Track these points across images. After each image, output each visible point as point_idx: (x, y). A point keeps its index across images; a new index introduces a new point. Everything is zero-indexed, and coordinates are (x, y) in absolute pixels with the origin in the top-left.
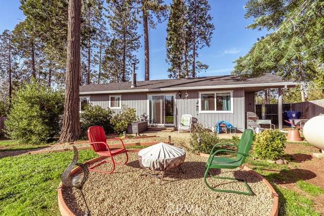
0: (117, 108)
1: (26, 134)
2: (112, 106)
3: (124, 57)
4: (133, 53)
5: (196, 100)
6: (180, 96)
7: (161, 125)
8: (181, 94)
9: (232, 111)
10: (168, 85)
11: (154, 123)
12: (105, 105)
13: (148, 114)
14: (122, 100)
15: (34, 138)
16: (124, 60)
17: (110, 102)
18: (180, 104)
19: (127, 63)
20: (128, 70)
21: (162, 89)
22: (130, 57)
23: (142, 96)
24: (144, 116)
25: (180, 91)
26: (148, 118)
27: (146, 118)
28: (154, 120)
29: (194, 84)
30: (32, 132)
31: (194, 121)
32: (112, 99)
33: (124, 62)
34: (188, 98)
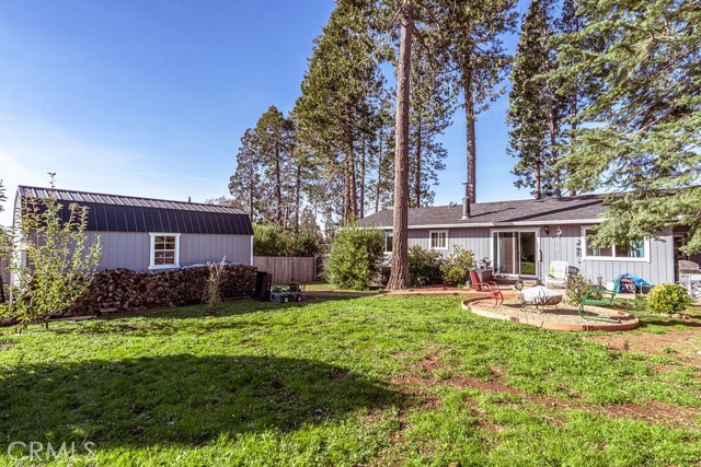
0: (442, 248)
1: (347, 277)
2: (433, 245)
3: (419, 148)
4: (437, 139)
5: (576, 239)
6: (548, 233)
7: (514, 276)
8: (548, 231)
9: (646, 258)
10: (525, 215)
11: (501, 272)
12: (425, 244)
13: (492, 258)
14: (449, 237)
15: (358, 283)
16: (418, 154)
17: (430, 239)
18: (542, 244)
19: (424, 158)
20: (425, 172)
21: (515, 223)
22: (430, 147)
23: (482, 232)
24: (484, 261)
25: (546, 226)
26: (492, 265)
27: (488, 264)
28: (501, 268)
29: (571, 212)
30: (355, 277)
31: (573, 271)
32: (434, 236)
33: (418, 158)
34: (561, 236)
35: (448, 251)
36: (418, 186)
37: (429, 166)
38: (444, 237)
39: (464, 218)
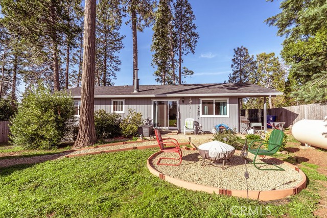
0: (120, 112)
2: (114, 110)
3: (105, 57)
4: (115, 54)
5: (197, 105)
6: (183, 101)
7: (165, 128)
8: (184, 100)
9: (228, 116)
10: (171, 91)
11: (158, 126)
12: (109, 109)
13: (152, 118)
14: (125, 104)
16: (105, 60)
17: (112, 106)
18: (182, 109)
19: (108, 64)
20: (109, 72)
21: (168, 95)
22: (112, 58)
23: (147, 101)
24: (148, 120)
25: (183, 97)
26: (152, 122)
27: (150, 121)
28: (158, 124)
29: (194, 91)
31: (197, 124)
32: (115, 103)
33: (105, 63)
34: (192, 103)
35: (124, 113)
36: (104, 78)
37: (111, 68)
38: (122, 104)
39: (135, 91)
